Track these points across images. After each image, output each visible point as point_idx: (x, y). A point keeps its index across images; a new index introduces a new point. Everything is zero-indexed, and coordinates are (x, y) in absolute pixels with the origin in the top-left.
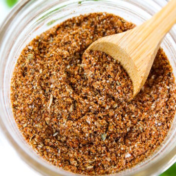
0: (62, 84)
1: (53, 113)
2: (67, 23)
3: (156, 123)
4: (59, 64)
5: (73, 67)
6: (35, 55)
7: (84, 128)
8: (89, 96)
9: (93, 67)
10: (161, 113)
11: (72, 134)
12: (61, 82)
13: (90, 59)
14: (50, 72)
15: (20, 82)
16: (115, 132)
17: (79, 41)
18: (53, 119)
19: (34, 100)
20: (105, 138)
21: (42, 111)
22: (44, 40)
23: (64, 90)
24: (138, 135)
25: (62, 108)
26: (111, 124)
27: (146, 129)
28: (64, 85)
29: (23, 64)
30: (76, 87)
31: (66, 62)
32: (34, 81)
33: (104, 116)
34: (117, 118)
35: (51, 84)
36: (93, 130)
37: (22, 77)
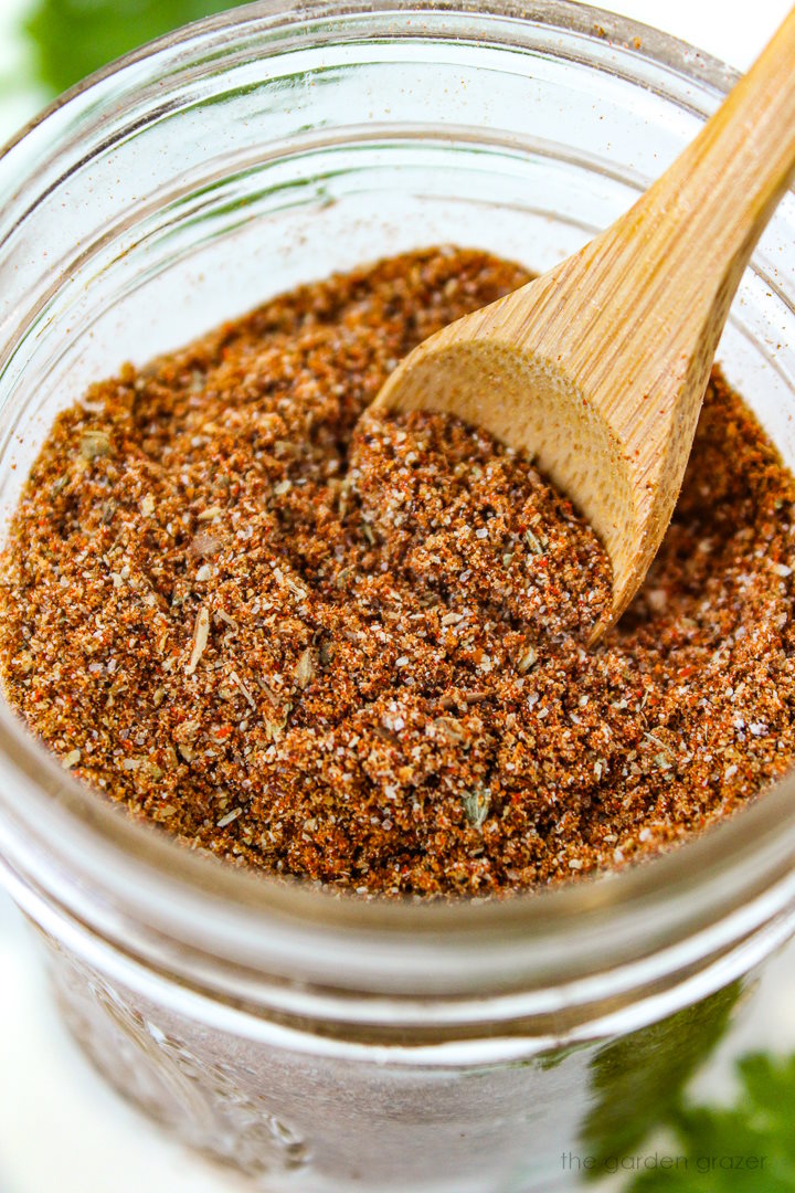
0: (254, 555)
1: (213, 700)
2: (273, 314)
3: (739, 723)
4: (236, 468)
5: (307, 488)
6: (119, 439)
7: (372, 758)
8: (392, 615)
9: (404, 472)
10: (761, 679)
11: (316, 799)
12: (249, 548)
13: (386, 441)
14: (195, 512)
15: (43, 564)
16: (535, 779)
17: (331, 379)
18: (215, 728)
19: (117, 636)
20: (484, 811)
21: (157, 694)
22: (164, 383)
23: (266, 581)
24: (651, 799)
25: (256, 667)
26: (510, 738)
27: (690, 764)
28: (264, 561)
29: (60, 482)
30: (326, 578)
31: (270, 462)
32: (112, 554)
33: (471, 704)
34: (536, 709)
35: (200, 563)
36: (420, 768)
37: (56, 541)
